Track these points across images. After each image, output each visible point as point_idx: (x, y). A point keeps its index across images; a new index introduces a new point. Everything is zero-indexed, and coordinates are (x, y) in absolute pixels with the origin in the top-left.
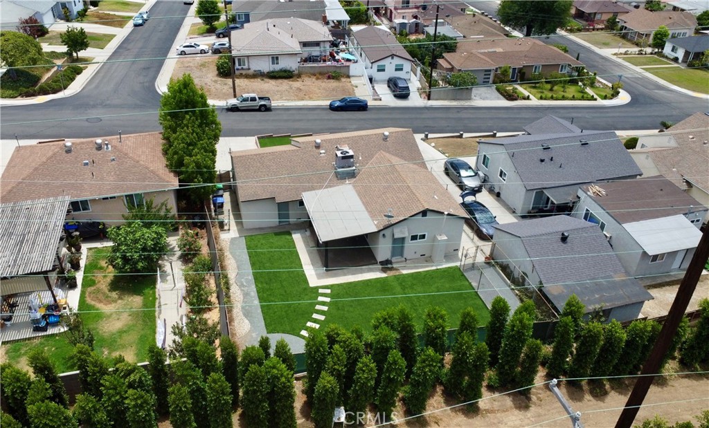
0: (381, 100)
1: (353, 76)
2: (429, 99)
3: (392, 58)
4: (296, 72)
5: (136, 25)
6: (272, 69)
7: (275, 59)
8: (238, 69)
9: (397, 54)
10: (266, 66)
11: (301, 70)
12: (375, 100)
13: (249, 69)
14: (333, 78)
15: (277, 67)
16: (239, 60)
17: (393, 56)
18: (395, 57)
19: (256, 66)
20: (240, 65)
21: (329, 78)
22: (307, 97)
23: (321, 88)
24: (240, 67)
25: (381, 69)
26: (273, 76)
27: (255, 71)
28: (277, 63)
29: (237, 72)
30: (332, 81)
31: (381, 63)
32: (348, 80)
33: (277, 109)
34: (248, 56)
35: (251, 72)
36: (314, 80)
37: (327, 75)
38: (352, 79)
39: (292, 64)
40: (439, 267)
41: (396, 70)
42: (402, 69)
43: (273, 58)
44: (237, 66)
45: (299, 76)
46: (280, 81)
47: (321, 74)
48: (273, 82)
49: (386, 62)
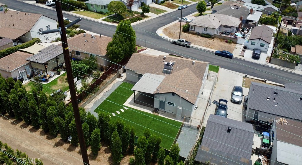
0: (243, 56)
1: (238, 44)
2: (270, 62)
3: (260, 40)
4: (213, 36)
5: (178, 9)
6: (203, 33)
7: (205, 29)
8: (190, 30)
9: (263, 39)
10: (201, 31)
11: (215, 36)
12: (241, 56)
13: (194, 31)
14: (228, 42)
15: (206, 33)
16: (191, 26)
17: (260, 39)
18: (261, 40)
19: (197, 30)
20: (191, 28)
21: (226, 42)
22: (209, 47)
23: (219, 45)
24: (191, 29)
25: (253, 44)
26: (202, 36)
27: (196, 32)
28: (206, 31)
29: (189, 31)
30: (227, 43)
31: (253, 41)
32: (235, 45)
33: (192, 48)
34: (195, 26)
35: (195, 32)
36: (219, 41)
37: (226, 41)
38: (237, 45)
39: (212, 33)
40: (175, 120)
41: (261, 46)
42: (263, 46)
43: (205, 28)
44: (190, 29)
45: (213, 38)
46: (204, 38)
47: (224, 39)
48: (200, 38)
49: (256, 41)
